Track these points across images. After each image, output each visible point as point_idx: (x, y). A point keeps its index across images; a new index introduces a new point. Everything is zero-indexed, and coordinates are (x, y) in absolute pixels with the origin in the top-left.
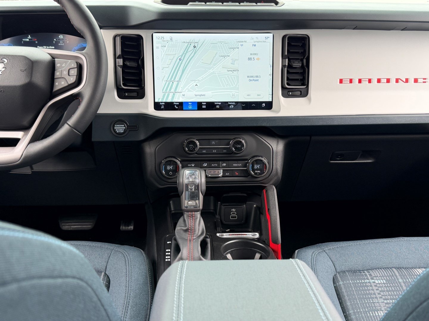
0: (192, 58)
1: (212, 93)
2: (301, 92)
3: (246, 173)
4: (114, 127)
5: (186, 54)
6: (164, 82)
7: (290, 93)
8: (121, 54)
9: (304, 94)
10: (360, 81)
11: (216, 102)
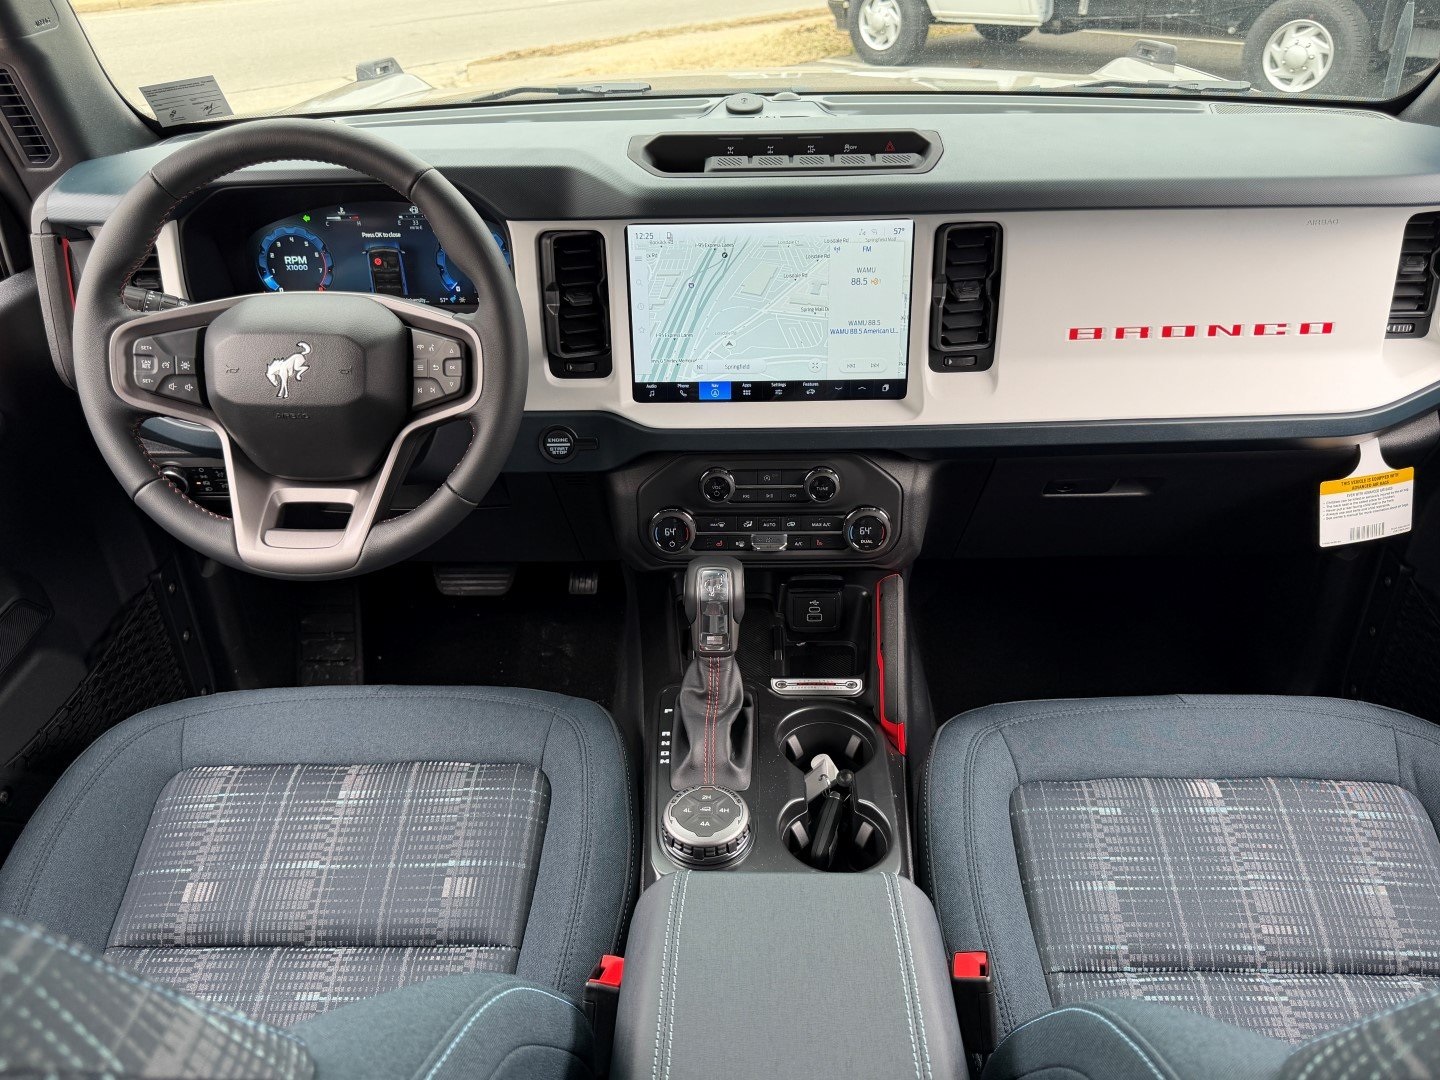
0: (718, 282)
1: (769, 361)
2: (976, 357)
3: (840, 543)
4: (545, 442)
5: (704, 272)
6: (654, 339)
7: (950, 362)
8: (554, 280)
9: (983, 361)
10: (1120, 333)
11: (775, 382)
